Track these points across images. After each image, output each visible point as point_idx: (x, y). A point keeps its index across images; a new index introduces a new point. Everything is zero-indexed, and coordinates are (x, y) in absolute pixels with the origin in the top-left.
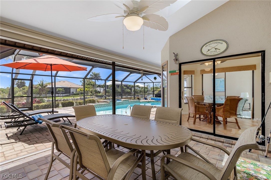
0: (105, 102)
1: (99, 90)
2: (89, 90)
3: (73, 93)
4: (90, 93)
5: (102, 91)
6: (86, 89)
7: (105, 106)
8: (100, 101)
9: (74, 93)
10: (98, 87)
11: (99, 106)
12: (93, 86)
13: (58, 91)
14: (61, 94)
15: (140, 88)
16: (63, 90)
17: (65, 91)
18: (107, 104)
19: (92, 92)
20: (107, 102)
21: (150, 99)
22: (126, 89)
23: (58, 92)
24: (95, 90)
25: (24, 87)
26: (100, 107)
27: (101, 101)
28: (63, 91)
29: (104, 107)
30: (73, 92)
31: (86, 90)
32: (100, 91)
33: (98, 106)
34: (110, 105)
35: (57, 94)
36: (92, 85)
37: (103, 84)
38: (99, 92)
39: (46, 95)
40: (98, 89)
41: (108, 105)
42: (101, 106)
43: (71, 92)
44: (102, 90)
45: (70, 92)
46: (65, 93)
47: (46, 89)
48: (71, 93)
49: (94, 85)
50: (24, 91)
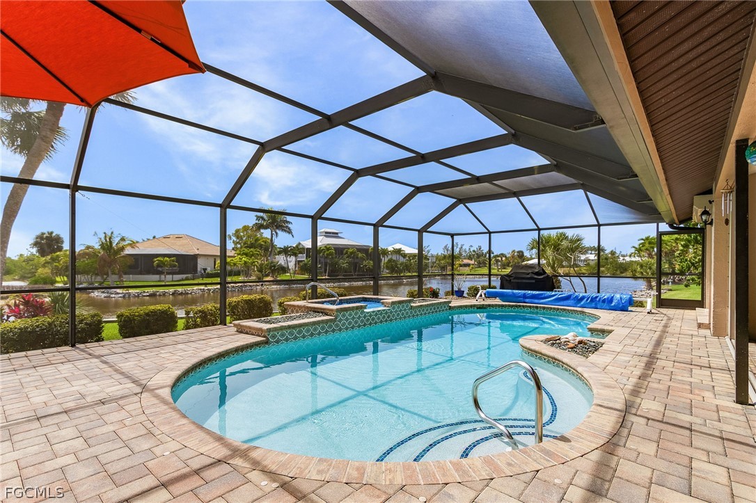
0: (316, 311)
1: (283, 264)
2: (254, 262)
3: (205, 272)
4: (257, 273)
5: (292, 265)
6: (245, 259)
7: (315, 330)
8: (294, 306)
9: (209, 270)
10: (280, 253)
11: (291, 334)
12: (266, 249)
13: (158, 266)
14: (168, 274)
15: (404, 256)
16: (173, 261)
17: (179, 267)
18: (327, 321)
19: (261, 268)
20: (324, 312)
21: (481, 296)
22: (363, 259)
23: (160, 269)
24: (272, 262)
25: (58, 253)
26: (296, 338)
27: (298, 306)
28: (175, 266)
29: (312, 335)
30: (205, 270)
31: (245, 262)
32: (286, 266)
33: (283, 335)
34: (337, 325)
35: (157, 274)
36: (261, 246)
37: (294, 246)
38: (284, 270)
39: (121, 276)
40: (281, 260)
41: (330, 327)
42: (300, 332)
43: (199, 269)
44: (292, 262)
45: (195, 269)
46: (179, 271)
47: (122, 259)
48: (201, 272)
49: (268, 248)
50: (57, 264)
